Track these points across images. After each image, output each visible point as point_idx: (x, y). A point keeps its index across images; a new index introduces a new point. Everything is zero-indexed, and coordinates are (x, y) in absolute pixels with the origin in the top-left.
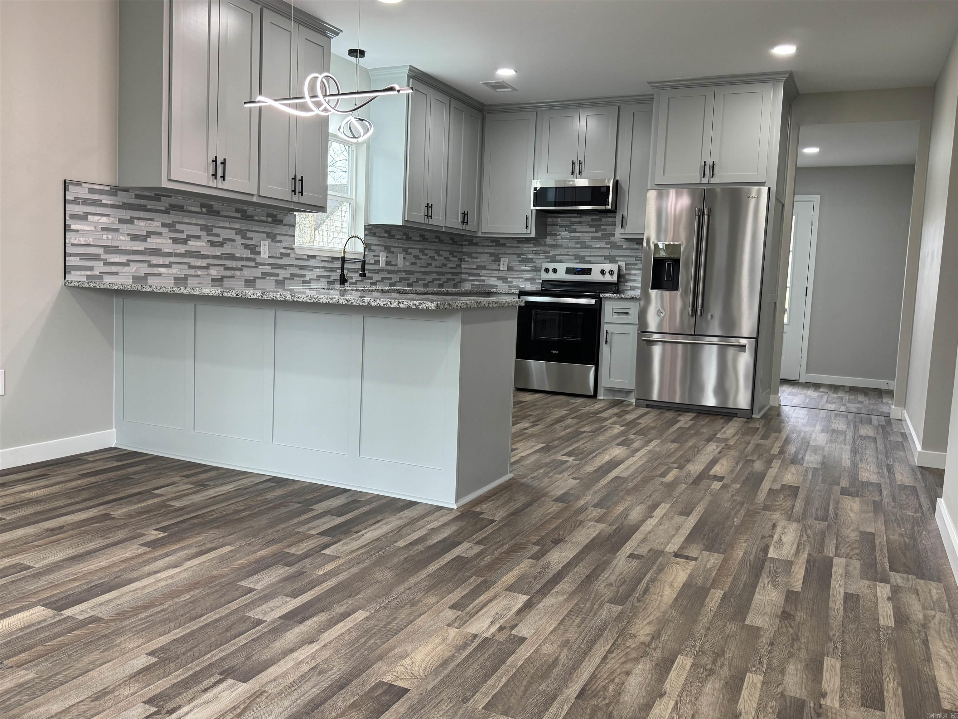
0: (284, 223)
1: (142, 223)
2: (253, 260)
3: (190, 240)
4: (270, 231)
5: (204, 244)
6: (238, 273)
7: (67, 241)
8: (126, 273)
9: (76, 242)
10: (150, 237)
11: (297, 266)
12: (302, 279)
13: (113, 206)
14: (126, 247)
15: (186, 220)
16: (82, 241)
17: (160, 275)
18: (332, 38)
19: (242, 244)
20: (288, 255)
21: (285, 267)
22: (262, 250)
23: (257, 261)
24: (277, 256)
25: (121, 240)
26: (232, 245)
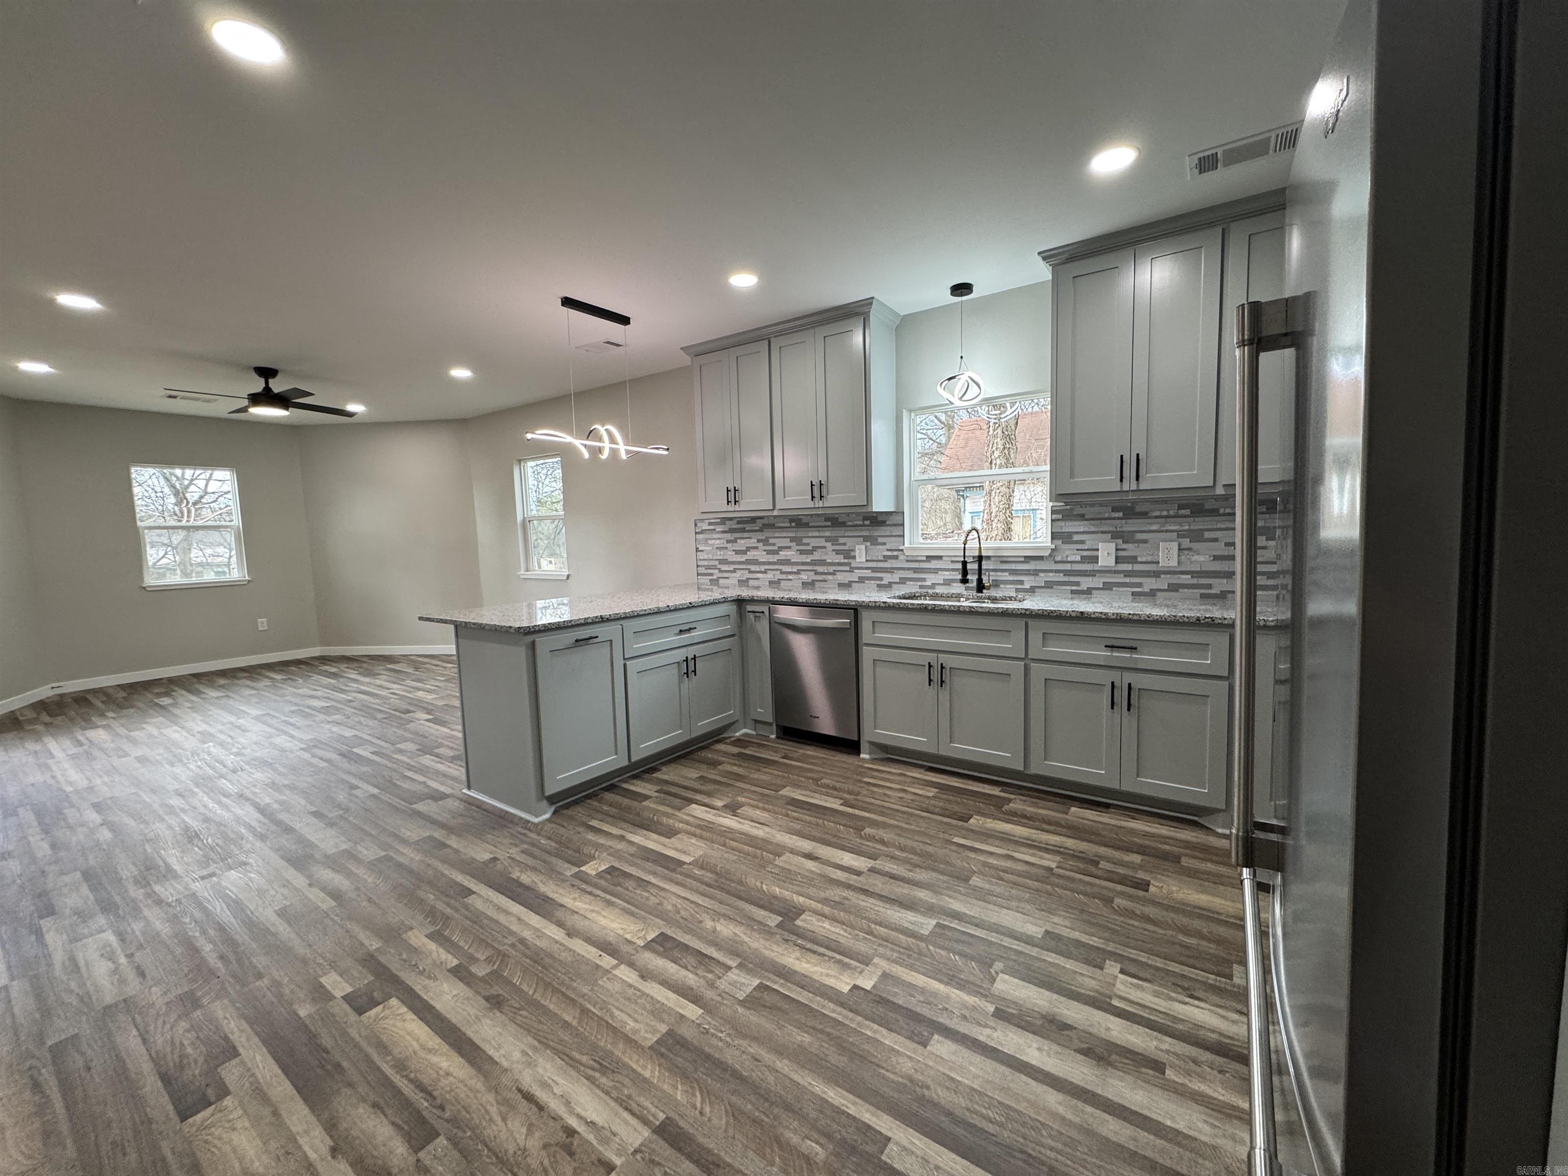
0: (888, 523)
2: (849, 564)
3: (781, 551)
4: (869, 534)
5: (794, 553)
6: (830, 577)
7: (697, 558)
9: (702, 558)
10: (749, 551)
11: (909, 569)
12: (920, 583)
13: (722, 532)
14: (733, 559)
15: (777, 535)
16: (706, 557)
17: (758, 579)
18: (868, 312)
19: (833, 550)
20: (896, 557)
21: (890, 570)
22: (857, 553)
23: (853, 565)
24: (880, 559)
25: (729, 555)
26: (822, 552)
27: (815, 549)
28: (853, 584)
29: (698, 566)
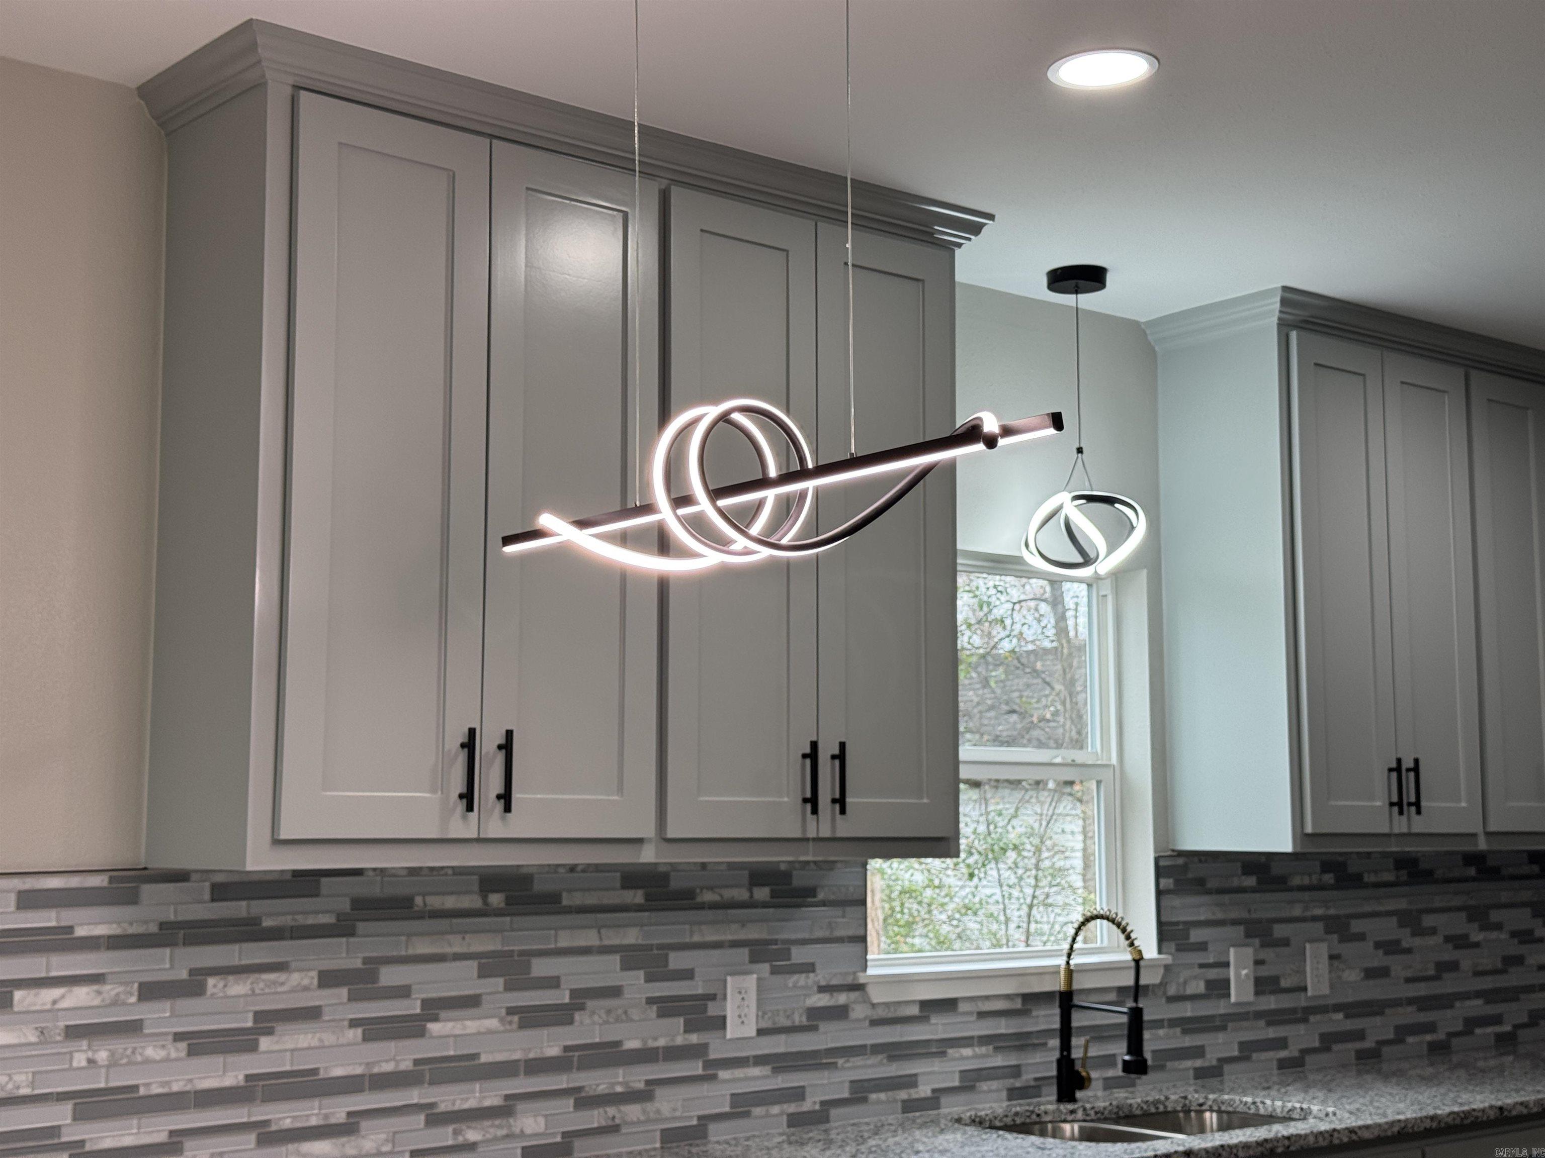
0: (821, 896)
1: (238, 987)
2: (698, 1051)
3: (436, 1019)
4: (764, 936)
5: (493, 1023)
6: (633, 1111)
10: (269, 1032)
11: (877, 1049)
12: (903, 1095)
13: (115, 943)
14: (168, 1083)
15: (423, 947)
18: (959, 245)
19: (650, 1001)
20: (840, 1013)
21: (828, 1059)
22: (730, 1010)
23: (713, 1056)
24: (797, 1023)
25: (147, 1061)
26: (609, 1012)
27: (579, 1000)
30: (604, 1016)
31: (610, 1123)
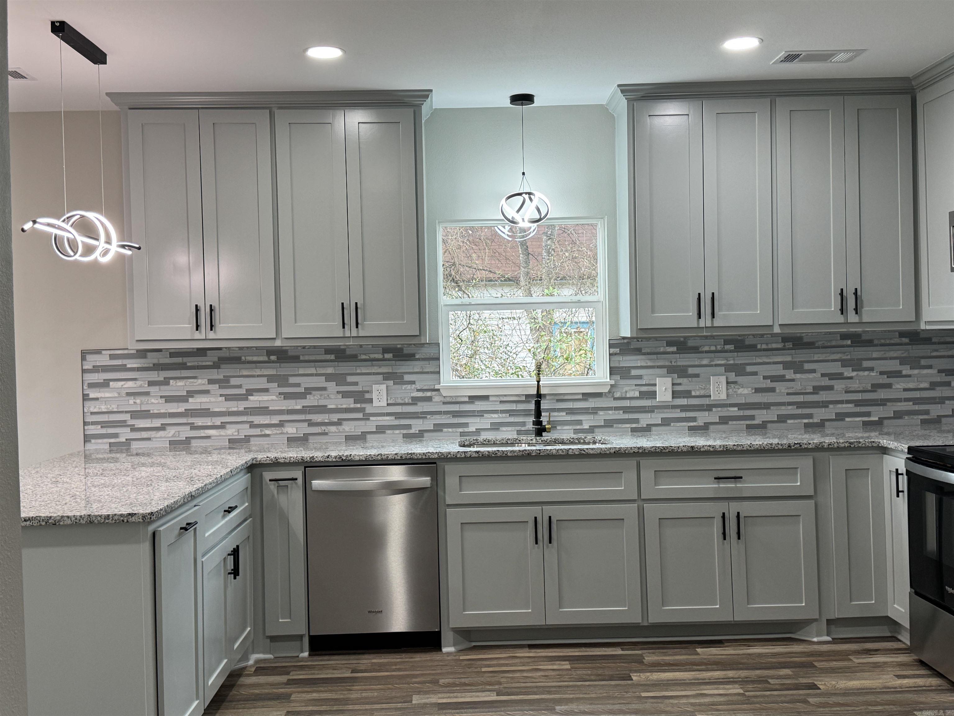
0: (417, 357)
1: (181, 383)
2: (362, 410)
3: (252, 395)
4: (391, 371)
5: (274, 397)
6: (333, 429)
7: (86, 410)
8: (161, 437)
9: (95, 410)
10: (192, 397)
11: (446, 413)
12: (461, 430)
13: (138, 369)
14: (159, 410)
15: (245, 373)
16: (104, 408)
17: (208, 437)
18: (423, 104)
19: (338, 392)
20: (429, 399)
21: (422, 415)
22: (374, 396)
23: (368, 411)
24: (407, 402)
25: (152, 403)
26: (321, 395)
27: (309, 391)
28: (368, 436)
29: (85, 423)
30: (319, 397)
31: (323, 432)
